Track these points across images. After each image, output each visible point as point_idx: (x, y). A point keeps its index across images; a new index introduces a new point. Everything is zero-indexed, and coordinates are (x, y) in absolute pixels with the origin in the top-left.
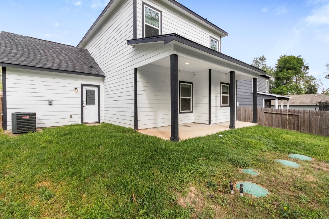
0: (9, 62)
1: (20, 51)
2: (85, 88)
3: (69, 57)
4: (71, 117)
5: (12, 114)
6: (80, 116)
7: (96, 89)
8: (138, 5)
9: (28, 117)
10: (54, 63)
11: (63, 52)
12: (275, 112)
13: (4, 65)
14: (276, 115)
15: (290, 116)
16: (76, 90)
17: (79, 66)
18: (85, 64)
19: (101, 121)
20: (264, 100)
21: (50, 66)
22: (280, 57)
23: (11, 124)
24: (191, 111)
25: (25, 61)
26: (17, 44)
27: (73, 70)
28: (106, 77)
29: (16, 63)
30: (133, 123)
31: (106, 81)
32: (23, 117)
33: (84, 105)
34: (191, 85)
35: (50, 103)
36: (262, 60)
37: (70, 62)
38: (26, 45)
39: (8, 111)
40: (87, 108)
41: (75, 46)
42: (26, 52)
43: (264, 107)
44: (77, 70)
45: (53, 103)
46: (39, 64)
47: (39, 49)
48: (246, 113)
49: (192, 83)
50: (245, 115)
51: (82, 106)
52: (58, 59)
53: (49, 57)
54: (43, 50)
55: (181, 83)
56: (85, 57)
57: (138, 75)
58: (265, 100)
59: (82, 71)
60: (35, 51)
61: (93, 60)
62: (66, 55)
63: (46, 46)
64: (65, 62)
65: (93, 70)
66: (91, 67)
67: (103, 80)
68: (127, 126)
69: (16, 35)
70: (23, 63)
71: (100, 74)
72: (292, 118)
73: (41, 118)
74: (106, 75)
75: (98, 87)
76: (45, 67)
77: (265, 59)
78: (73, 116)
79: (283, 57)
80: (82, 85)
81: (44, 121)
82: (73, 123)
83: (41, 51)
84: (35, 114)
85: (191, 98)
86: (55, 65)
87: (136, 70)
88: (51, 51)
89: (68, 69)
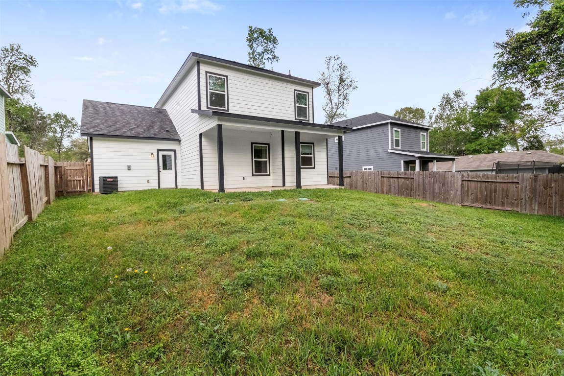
0: (95, 133)
1: (102, 120)
2: (161, 153)
3: (146, 122)
4: (148, 182)
5: (100, 177)
6: (157, 181)
7: (172, 154)
8: (201, 76)
9: (112, 180)
10: (131, 130)
11: (140, 116)
12: (392, 176)
13: (91, 136)
14: (393, 179)
15: (407, 179)
16: (152, 155)
17: (155, 131)
18: (161, 128)
19: (179, 187)
20: (402, 162)
21: (128, 133)
22: (480, 91)
23: (99, 187)
24: (268, 174)
25: (107, 130)
26: (97, 113)
27: (149, 136)
28: (182, 141)
29: (100, 133)
30: (200, 184)
31: (182, 144)
32: (108, 180)
33: (160, 170)
34: (267, 146)
35: (129, 168)
36: (459, 96)
37: (147, 128)
38: (106, 113)
39: (95, 175)
40: (164, 173)
41: (153, 107)
42: (106, 121)
43: (402, 170)
44: (153, 136)
45: (132, 168)
46: (119, 132)
47: (117, 116)
48: (363, 179)
49: (269, 144)
50: (363, 181)
51: (159, 172)
52: (135, 125)
53: (127, 124)
54: (121, 116)
55: (254, 145)
56: (162, 120)
57: (203, 140)
58: (405, 162)
59: (158, 136)
60: (114, 119)
61: (171, 122)
62: (143, 119)
63: (124, 111)
64: (142, 127)
65: (169, 134)
66: (167, 131)
67: (180, 144)
68: (196, 188)
69: (96, 102)
70: (106, 133)
71: (176, 138)
72: (408, 182)
73: (122, 182)
74: (182, 138)
75: (175, 151)
76: (124, 135)
77: (463, 94)
78: (150, 181)
79: (484, 90)
80: (158, 150)
81: (125, 186)
82: (150, 188)
83: (119, 118)
84: (117, 177)
85: (268, 160)
86: (133, 132)
87: (201, 135)
88: (128, 116)
89: (145, 135)
